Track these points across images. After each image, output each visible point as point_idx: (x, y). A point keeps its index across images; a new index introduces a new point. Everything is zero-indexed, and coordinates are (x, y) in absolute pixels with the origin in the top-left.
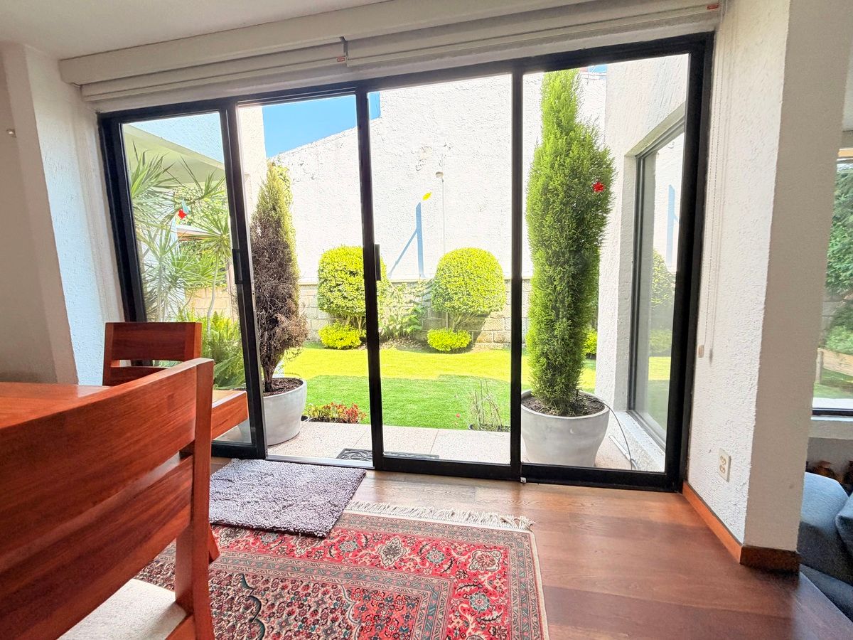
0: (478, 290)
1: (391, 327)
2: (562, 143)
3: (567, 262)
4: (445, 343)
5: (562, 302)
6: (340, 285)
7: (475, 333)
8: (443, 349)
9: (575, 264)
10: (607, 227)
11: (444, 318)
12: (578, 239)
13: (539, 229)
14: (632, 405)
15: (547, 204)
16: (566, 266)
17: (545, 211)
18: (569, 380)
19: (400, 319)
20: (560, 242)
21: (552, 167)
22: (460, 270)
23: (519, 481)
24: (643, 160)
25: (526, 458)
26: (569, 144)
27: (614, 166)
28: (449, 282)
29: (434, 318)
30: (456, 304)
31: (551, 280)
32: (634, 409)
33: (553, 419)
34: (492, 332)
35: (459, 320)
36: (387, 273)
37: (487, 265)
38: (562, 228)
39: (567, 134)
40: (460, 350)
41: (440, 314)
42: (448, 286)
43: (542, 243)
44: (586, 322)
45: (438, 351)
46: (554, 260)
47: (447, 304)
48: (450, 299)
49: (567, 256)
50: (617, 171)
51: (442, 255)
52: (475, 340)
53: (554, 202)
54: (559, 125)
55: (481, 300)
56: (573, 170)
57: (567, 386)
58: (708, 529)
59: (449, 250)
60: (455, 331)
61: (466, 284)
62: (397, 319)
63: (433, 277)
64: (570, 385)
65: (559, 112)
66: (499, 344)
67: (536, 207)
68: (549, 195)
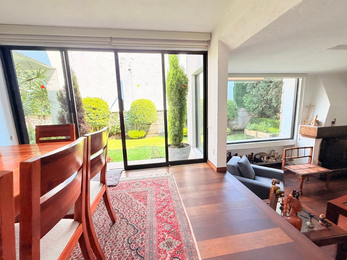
0: (148, 115)
1: (112, 131)
2: (175, 72)
3: (178, 105)
4: (136, 135)
5: (177, 116)
6: (89, 113)
7: (147, 131)
8: (135, 138)
9: (180, 106)
10: (188, 95)
11: (134, 126)
12: (180, 99)
13: (170, 95)
14: (197, 146)
15: (172, 89)
16: (178, 106)
17: (171, 91)
18: (180, 138)
19: (116, 127)
20: (176, 100)
21: (173, 78)
22: (140, 107)
23: (168, 166)
24: (196, 76)
25: (170, 160)
26: (177, 72)
27: (188, 79)
28: (136, 112)
29: (130, 126)
30: (140, 120)
31: (174, 110)
32: (198, 147)
33: (177, 150)
34: (153, 130)
35: (140, 126)
36: (109, 109)
37: (150, 105)
38: (176, 95)
39: (176, 69)
40: (142, 138)
41: (133, 124)
42: (136, 113)
43: (171, 100)
44: (184, 122)
45: (133, 139)
46: (174, 104)
47: (136, 120)
48: (137, 118)
49: (178, 103)
50: (189, 80)
51: (132, 102)
52: (147, 134)
53: (173, 88)
54: (174, 66)
55: (149, 118)
56: (178, 80)
57: (180, 140)
58: (212, 168)
59: (135, 100)
60: (139, 131)
61: (143, 112)
62: (115, 127)
63: (129, 110)
64: (180, 141)
65: (174, 62)
66: (155, 135)
67: (168, 89)
68: (172, 86)
